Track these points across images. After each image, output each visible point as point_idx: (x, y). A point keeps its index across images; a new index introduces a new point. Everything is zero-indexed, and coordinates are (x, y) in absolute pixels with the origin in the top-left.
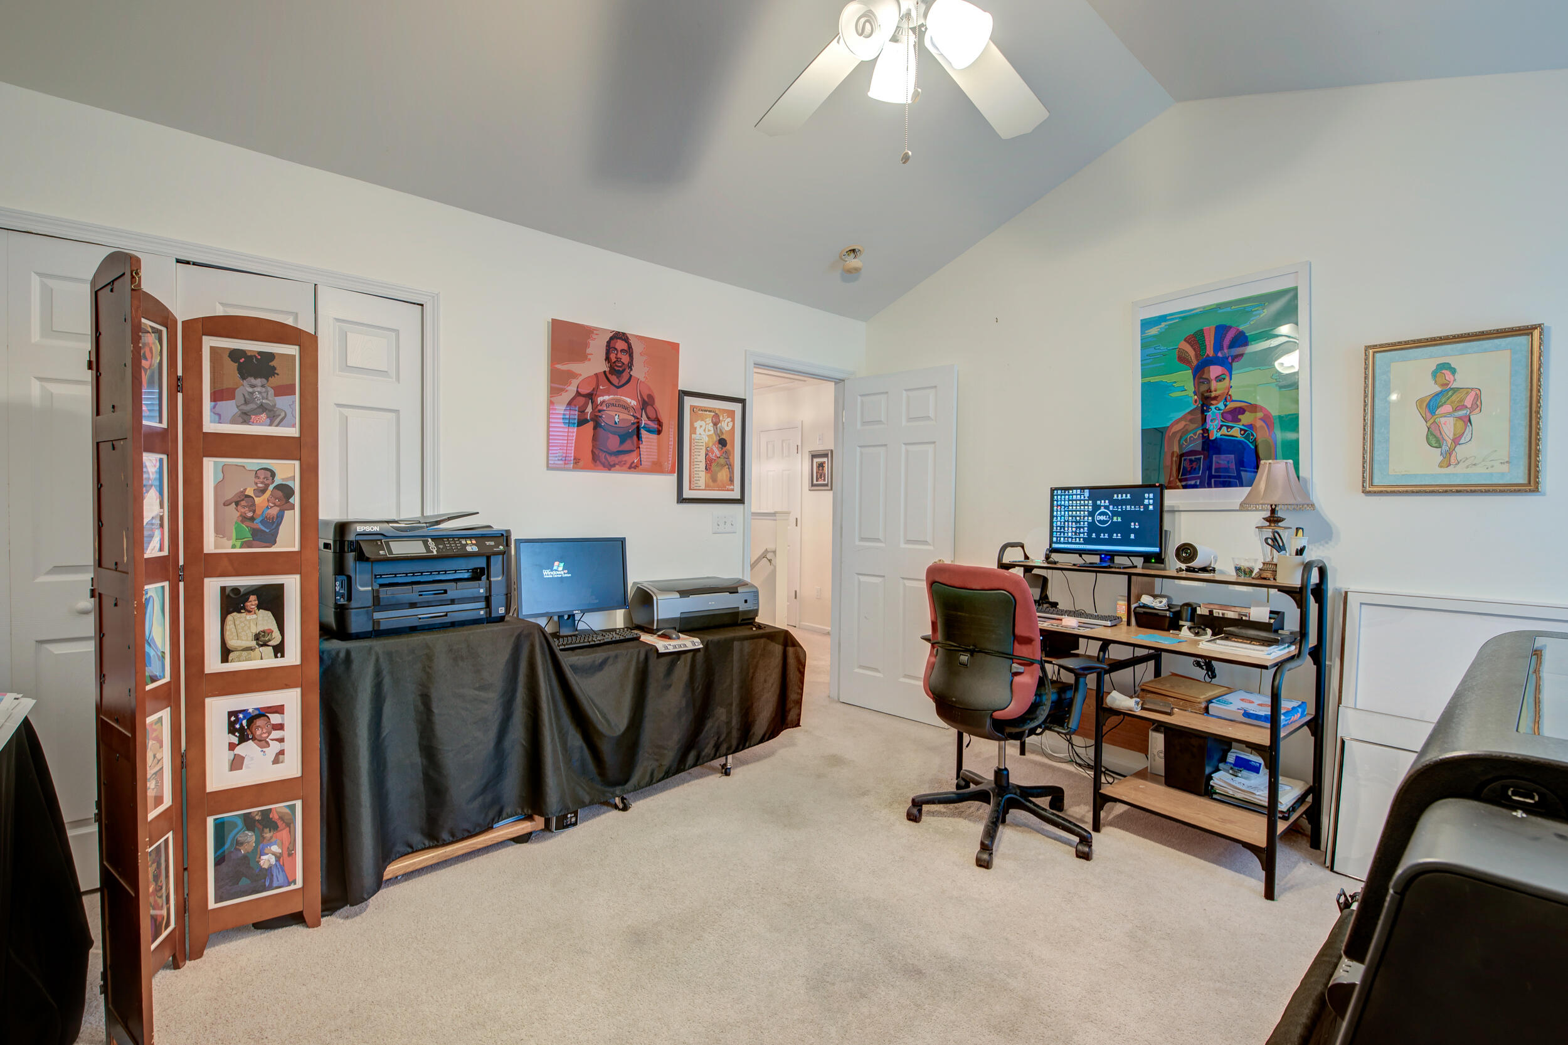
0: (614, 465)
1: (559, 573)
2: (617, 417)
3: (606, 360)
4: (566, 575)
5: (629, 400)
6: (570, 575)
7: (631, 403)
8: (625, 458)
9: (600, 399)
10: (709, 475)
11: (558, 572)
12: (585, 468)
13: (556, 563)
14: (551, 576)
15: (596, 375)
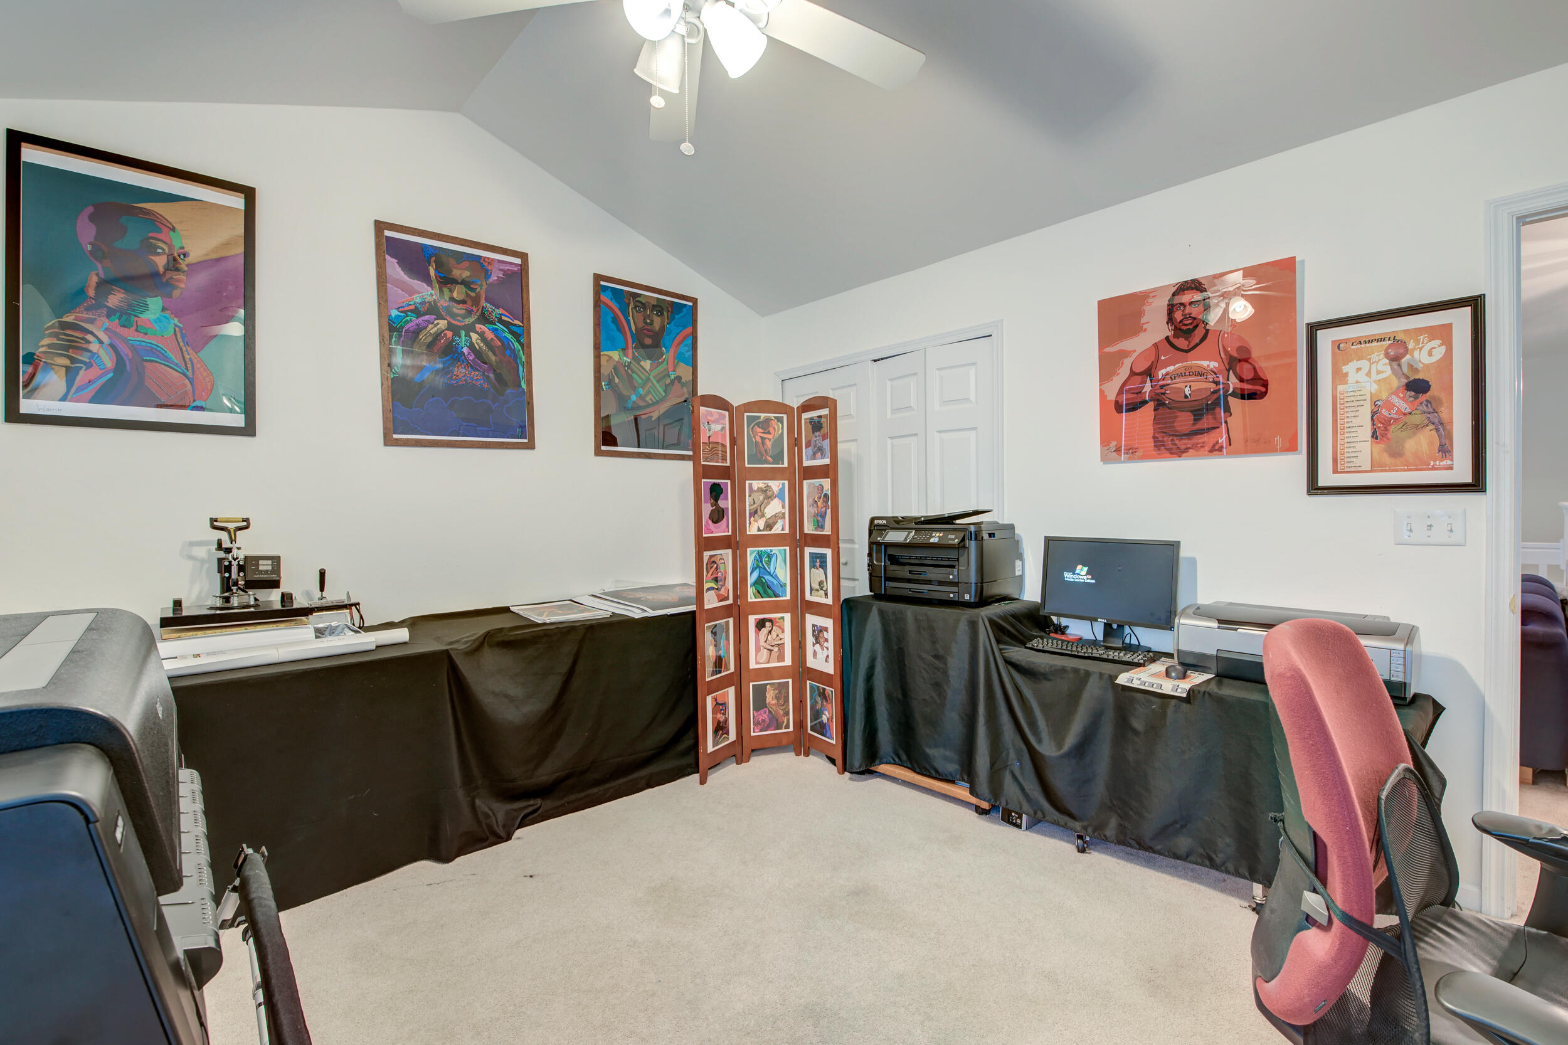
0: (1186, 450)
1: (1082, 577)
2: (1188, 388)
3: (1167, 323)
4: (1089, 581)
5: (1205, 363)
6: (1094, 581)
7: (1208, 366)
8: (1204, 438)
9: (1161, 373)
10: (1382, 446)
11: (1080, 576)
12: (1145, 457)
13: (1079, 567)
14: (1073, 580)
15: (1156, 345)
